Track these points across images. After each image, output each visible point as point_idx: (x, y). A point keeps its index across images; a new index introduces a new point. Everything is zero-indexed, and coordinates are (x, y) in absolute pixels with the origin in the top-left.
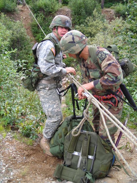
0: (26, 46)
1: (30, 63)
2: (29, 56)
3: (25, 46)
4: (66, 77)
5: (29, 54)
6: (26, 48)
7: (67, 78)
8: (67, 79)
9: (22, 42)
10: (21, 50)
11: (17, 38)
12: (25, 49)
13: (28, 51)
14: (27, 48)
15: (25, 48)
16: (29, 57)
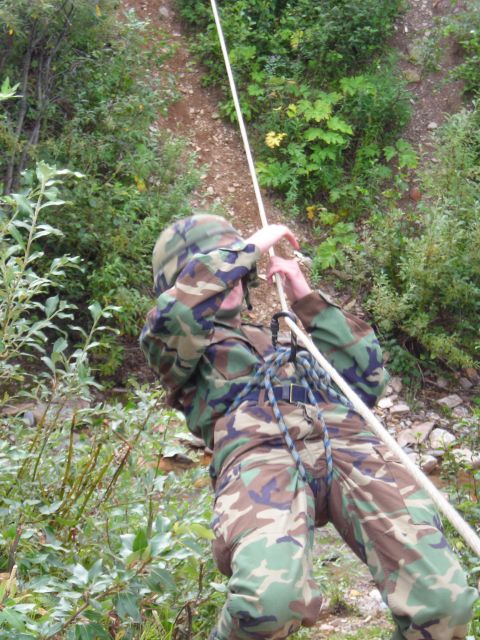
0: (104, 105)
1: (125, 258)
2: (119, 190)
3: (93, 101)
4: (434, 416)
5: (126, 180)
6: (99, 116)
7: (448, 428)
8: (443, 438)
9: (73, 61)
10: (57, 130)
11: (31, 24)
12: (88, 128)
13: (117, 151)
14: (110, 122)
15: (90, 116)
16: (118, 204)
